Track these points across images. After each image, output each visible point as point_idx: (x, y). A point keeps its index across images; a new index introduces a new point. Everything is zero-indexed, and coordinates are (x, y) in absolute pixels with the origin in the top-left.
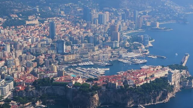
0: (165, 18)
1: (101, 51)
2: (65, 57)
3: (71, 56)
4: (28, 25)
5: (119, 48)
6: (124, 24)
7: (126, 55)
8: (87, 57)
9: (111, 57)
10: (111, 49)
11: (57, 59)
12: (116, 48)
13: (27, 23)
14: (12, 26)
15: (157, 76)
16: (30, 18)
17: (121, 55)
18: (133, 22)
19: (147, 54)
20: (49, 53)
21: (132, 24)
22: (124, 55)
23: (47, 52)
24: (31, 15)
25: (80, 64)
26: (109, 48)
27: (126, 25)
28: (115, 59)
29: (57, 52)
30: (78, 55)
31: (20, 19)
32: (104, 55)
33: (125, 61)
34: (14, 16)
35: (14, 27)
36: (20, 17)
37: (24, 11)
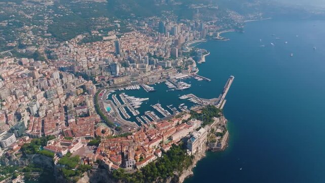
0: (226, 27)
1: (152, 72)
2: (115, 80)
3: (122, 79)
4: (104, 40)
5: (171, 67)
6: (192, 34)
7: (174, 77)
8: (137, 80)
9: (160, 78)
10: (163, 69)
11: (108, 82)
12: (168, 68)
13: (105, 38)
14: (88, 42)
15: (177, 138)
16: (109, 33)
17: (169, 77)
18: (199, 33)
19: (195, 73)
20: (103, 75)
21: (198, 34)
22: (172, 77)
23: (102, 74)
24: (111, 30)
25: (127, 88)
26: (161, 69)
27: (193, 35)
28: (164, 80)
29: (111, 73)
30: (129, 77)
31: (100, 35)
32: (154, 76)
33: (170, 85)
34: (95, 32)
35: (89, 44)
36: (100, 33)
37: (106, 27)
